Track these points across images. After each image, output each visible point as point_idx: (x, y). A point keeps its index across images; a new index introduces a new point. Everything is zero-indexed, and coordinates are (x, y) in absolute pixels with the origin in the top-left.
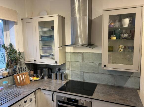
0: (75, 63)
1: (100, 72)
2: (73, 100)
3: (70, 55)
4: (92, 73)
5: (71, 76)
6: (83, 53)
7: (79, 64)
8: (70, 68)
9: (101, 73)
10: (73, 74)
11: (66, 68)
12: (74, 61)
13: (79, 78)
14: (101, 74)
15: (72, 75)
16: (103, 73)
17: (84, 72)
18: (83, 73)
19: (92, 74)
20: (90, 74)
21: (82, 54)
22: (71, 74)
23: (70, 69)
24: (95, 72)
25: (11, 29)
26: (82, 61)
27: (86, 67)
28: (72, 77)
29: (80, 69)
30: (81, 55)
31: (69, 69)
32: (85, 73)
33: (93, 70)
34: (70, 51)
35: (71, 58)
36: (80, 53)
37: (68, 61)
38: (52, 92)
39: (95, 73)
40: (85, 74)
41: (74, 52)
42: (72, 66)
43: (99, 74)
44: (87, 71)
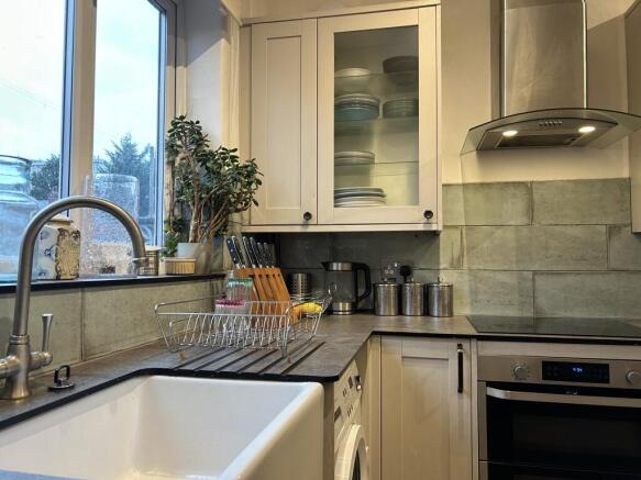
0: (492, 233)
1: (614, 264)
2: (579, 370)
3: (462, 200)
4: (578, 273)
5: (467, 300)
6: (532, 182)
7: (510, 235)
8: (465, 258)
9: (625, 268)
10: (482, 287)
11: (442, 260)
12: (483, 223)
13: (511, 304)
14: (624, 274)
15: (474, 292)
16: (632, 268)
17: (535, 273)
18: (533, 280)
19: (578, 278)
20: (570, 279)
21: (527, 187)
22: (470, 286)
23: (465, 266)
24: (594, 268)
25: (198, 59)
26: (525, 220)
27: (547, 248)
28: (474, 302)
29: (514, 259)
30: (520, 192)
31: (456, 264)
32: (542, 277)
33: (583, 259)
34: (460, 182)
35: (466, 211)
36: (514, 183)
37: (456, 227)
38: (453, 344)
39: (592, 273)
40: (540, 280)
41: (482, 184)
42: (473, 248)
43: (613, 276)
44: (555, 268)
